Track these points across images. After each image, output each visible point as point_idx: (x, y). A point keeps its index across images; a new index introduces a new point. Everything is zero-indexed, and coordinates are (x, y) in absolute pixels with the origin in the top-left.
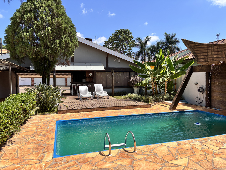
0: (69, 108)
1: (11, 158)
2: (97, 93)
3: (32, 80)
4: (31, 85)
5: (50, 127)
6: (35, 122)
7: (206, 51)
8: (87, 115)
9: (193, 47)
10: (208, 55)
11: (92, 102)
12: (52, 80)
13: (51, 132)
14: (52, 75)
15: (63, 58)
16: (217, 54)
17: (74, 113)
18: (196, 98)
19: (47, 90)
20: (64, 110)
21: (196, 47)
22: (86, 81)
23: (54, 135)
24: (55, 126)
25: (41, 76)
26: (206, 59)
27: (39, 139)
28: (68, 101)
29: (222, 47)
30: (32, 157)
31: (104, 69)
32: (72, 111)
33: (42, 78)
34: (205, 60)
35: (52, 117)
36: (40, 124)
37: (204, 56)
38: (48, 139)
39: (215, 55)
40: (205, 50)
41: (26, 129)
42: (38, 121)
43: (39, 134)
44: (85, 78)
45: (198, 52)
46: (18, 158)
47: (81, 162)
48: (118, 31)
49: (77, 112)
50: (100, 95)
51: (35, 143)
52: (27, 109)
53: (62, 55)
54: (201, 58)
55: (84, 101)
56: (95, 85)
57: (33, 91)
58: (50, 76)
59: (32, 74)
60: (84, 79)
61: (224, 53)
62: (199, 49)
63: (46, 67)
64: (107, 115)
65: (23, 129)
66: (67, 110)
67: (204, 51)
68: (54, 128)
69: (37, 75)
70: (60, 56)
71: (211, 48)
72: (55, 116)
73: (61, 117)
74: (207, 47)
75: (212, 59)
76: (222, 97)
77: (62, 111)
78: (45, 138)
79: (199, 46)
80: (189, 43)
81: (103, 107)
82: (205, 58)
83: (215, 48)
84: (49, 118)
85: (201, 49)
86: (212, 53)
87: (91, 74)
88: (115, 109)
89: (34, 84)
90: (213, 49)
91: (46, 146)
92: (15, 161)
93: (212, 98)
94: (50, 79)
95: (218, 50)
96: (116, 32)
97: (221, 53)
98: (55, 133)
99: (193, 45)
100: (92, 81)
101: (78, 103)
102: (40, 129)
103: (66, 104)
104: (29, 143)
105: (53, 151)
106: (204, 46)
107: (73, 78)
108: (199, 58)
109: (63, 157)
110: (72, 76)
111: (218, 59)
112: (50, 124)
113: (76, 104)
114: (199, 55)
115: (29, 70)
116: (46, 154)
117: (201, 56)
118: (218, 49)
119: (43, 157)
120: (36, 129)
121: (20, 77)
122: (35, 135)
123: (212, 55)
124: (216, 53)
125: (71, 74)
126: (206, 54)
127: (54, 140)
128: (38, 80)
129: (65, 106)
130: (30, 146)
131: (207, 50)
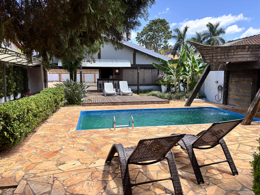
0: (93, 102)
1: (48, 129)
2: (122, 90)
3: (60, 76)
4: (58, 81)
5: (75, 115)
6: (64, 111)
7: (211, 53)
8: (107, 108)
9: (200, 49)
10: (212, 56)
11: (115, 98)
12: (78, 76)
13: (76, 118)
14: (78, 71)
15: (89, 55)
16: (221, 56)
17: (97, 106)
18: (216, 96)
19: (74, 85)
20: (88, 103)
21: (202, 49)
22: (113, 78)
23: (78, 120)
24: (80, 114)
25: (68, 72)
26: (212, 60)
27: (66, 121)
28: (93, 97)
29: (225, 49)
30: (62, 129)
31: (130, 66)
32: (95, 104)
33: (69, 74)
34: (210, 61)
35: (78, 108)
36: (67, 113)
37: (210, 57)
38: (74, 121)
39: (219, 56)
40: (210, 51)
41: (57, 115)
42: (66, 111)
43: (67, 118)
44: (112, 74)
45: (205, 53)
46: (53, 130)
47: (94, 133)
48: (153, 21)
49: (99, 105)
50: (123, 92)
51: (64, 123)
52: (58, 100)
53: (88, 52)
54: (207, 59)
55: (108, 97)
56: (120, 82)
57: (62, 86)
58: (77, 72)
59: (60, 69)
60: (111, 76)
61: (226, 55)
62: (205, 51)
63: (73, 63)
64: (125, 108)
65: (55, 115)
66: (91, 103)
67: (209, 53)
68: (78, 115)
69: (65, 71)
70: (86, 53)
71: (215, 50)
72: (80, 108)
73: (85, 108)
74: (212, 49)
75: (216, 60)
76: (237, 95)
77: (87, 104)
78: (71, 121)
79: (205, 48)
80: (196, 45)
81: (123, 102)
82: (210, 59)
83: (218, 50)
84: (75, 109)
85: (207, 51)
86: (216, 54)
87: (117, 71)
88: (134, 104)
89: (62, 80)
90: (217, 51)
91: (72, 125)
92: (52, 131)
93: (229, 96)
94: (77, 74)
95: (221, 52)
96: (151, 22)
97: (224, 54)
98: (79, 119)
99: (200, 47)
100: (119, 78)
101: (102, 99)
102: (68, 116)
103: (91, 99)
104: (60, 123)
105: (76, 127)
106: (209, 48)
107: (100, 74)
108: (206, 59)
109: (83, 130)
110: (100, 72)
111: (222, 60)
112: (76, 113)
113: (100, 99)
114: (205, 56)
115: (57, 67)
116: (71, 128)
117: (207, 57)
118: (221, 50)
119: (69, 130)
120: (65, 116)
121: (48, 73)
122: (64, 119)
123: (216, 56)
124: (219, 55)
125: (98, 70)
126: (211, 55)
127: (78, 122)
128: (66, 76)
129: (90, 100)
130: (60, 124)
131: (212, 51)
